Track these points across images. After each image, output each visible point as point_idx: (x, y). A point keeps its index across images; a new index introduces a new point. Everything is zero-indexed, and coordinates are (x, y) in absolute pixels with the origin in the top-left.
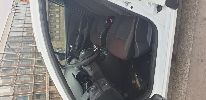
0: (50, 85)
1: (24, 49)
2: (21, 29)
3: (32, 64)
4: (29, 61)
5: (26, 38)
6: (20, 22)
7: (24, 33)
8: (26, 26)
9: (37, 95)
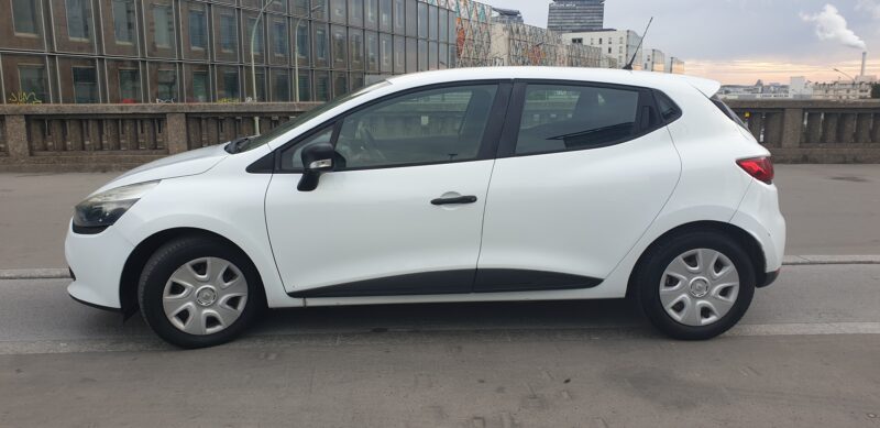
0: (187, 114)
1: (281, 27)
2: (355, 20)
3: (221, 56)
4: (232, 46)
5: (323, 36)
6: (384, 16)
7: (343, 30)
8: (370, 38)
9: (94, 70)
